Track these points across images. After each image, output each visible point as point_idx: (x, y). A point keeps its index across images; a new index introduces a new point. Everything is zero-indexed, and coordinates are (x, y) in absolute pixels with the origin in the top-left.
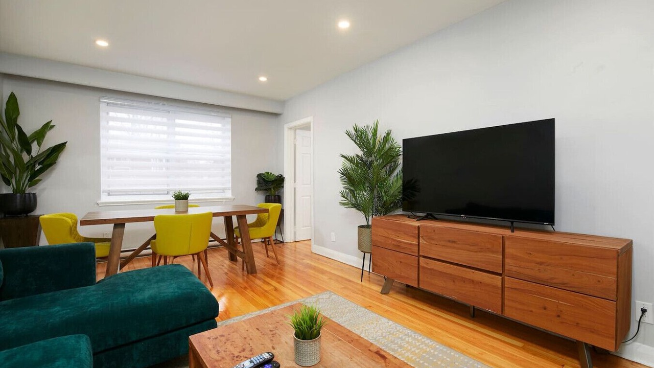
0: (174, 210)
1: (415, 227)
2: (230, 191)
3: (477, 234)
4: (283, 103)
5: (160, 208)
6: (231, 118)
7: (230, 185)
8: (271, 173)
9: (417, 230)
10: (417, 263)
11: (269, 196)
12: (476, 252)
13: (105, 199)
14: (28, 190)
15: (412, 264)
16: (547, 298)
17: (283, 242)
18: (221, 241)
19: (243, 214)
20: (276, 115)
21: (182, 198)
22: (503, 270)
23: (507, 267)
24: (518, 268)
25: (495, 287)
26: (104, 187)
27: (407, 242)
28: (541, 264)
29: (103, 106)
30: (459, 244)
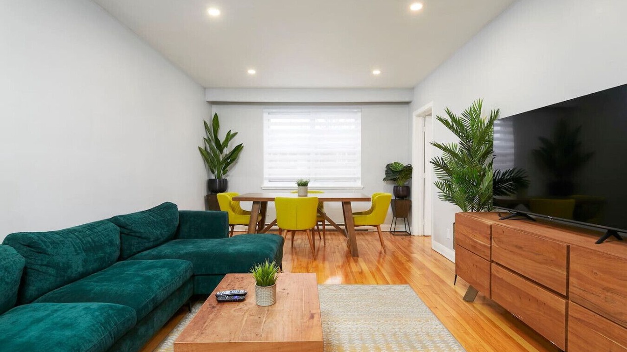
0: (297, 194)
1: (487, 226)
2: (360, 181)
3: (542, 239)
4: (412, 89)
5: (293, 193)
6: (361, 111)
7: (359, 175)
8: (399, 163)
9: (489, 229)
10: (489, 269)
11: (397, 186)
12: (540, 263)
13: (266, 184)
14: (223, 177)
15: (485, 270)
16: (615, 340)
17: (410, 234)
18: (337, 226)
19: (349, 201)
20: (407, 103)
21: (303, 184)
22: (568, 292)
23: (571, 288)
24: (581, 291)
25: (558, 312)
26: (266, 176)
27: (481, 242)
28: (608, 290)
29: (266, 116)
30: (524, 251)
